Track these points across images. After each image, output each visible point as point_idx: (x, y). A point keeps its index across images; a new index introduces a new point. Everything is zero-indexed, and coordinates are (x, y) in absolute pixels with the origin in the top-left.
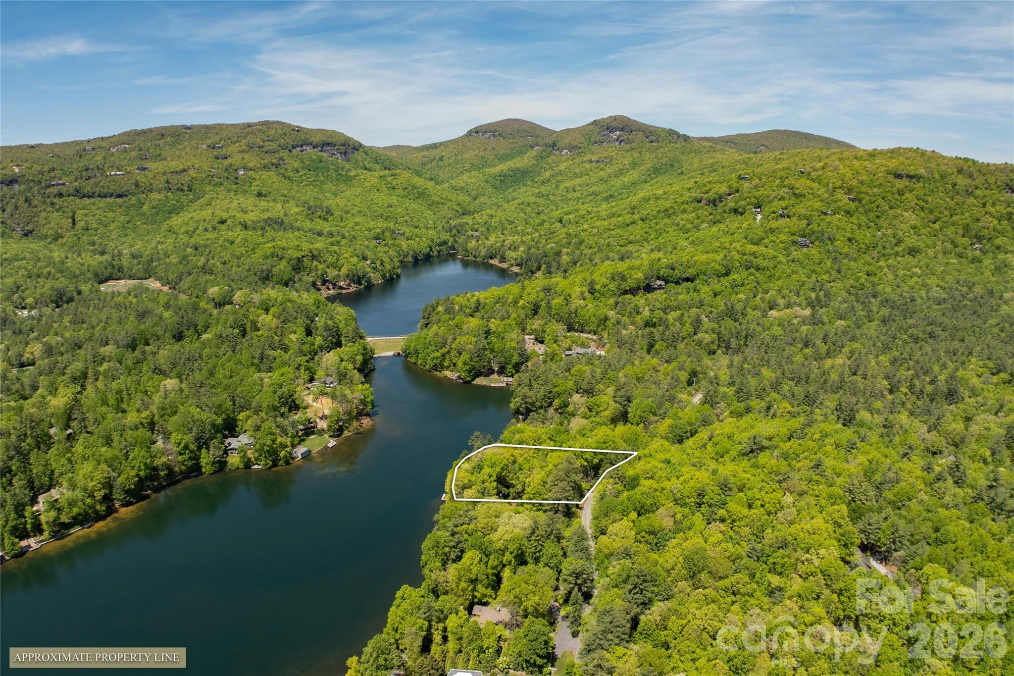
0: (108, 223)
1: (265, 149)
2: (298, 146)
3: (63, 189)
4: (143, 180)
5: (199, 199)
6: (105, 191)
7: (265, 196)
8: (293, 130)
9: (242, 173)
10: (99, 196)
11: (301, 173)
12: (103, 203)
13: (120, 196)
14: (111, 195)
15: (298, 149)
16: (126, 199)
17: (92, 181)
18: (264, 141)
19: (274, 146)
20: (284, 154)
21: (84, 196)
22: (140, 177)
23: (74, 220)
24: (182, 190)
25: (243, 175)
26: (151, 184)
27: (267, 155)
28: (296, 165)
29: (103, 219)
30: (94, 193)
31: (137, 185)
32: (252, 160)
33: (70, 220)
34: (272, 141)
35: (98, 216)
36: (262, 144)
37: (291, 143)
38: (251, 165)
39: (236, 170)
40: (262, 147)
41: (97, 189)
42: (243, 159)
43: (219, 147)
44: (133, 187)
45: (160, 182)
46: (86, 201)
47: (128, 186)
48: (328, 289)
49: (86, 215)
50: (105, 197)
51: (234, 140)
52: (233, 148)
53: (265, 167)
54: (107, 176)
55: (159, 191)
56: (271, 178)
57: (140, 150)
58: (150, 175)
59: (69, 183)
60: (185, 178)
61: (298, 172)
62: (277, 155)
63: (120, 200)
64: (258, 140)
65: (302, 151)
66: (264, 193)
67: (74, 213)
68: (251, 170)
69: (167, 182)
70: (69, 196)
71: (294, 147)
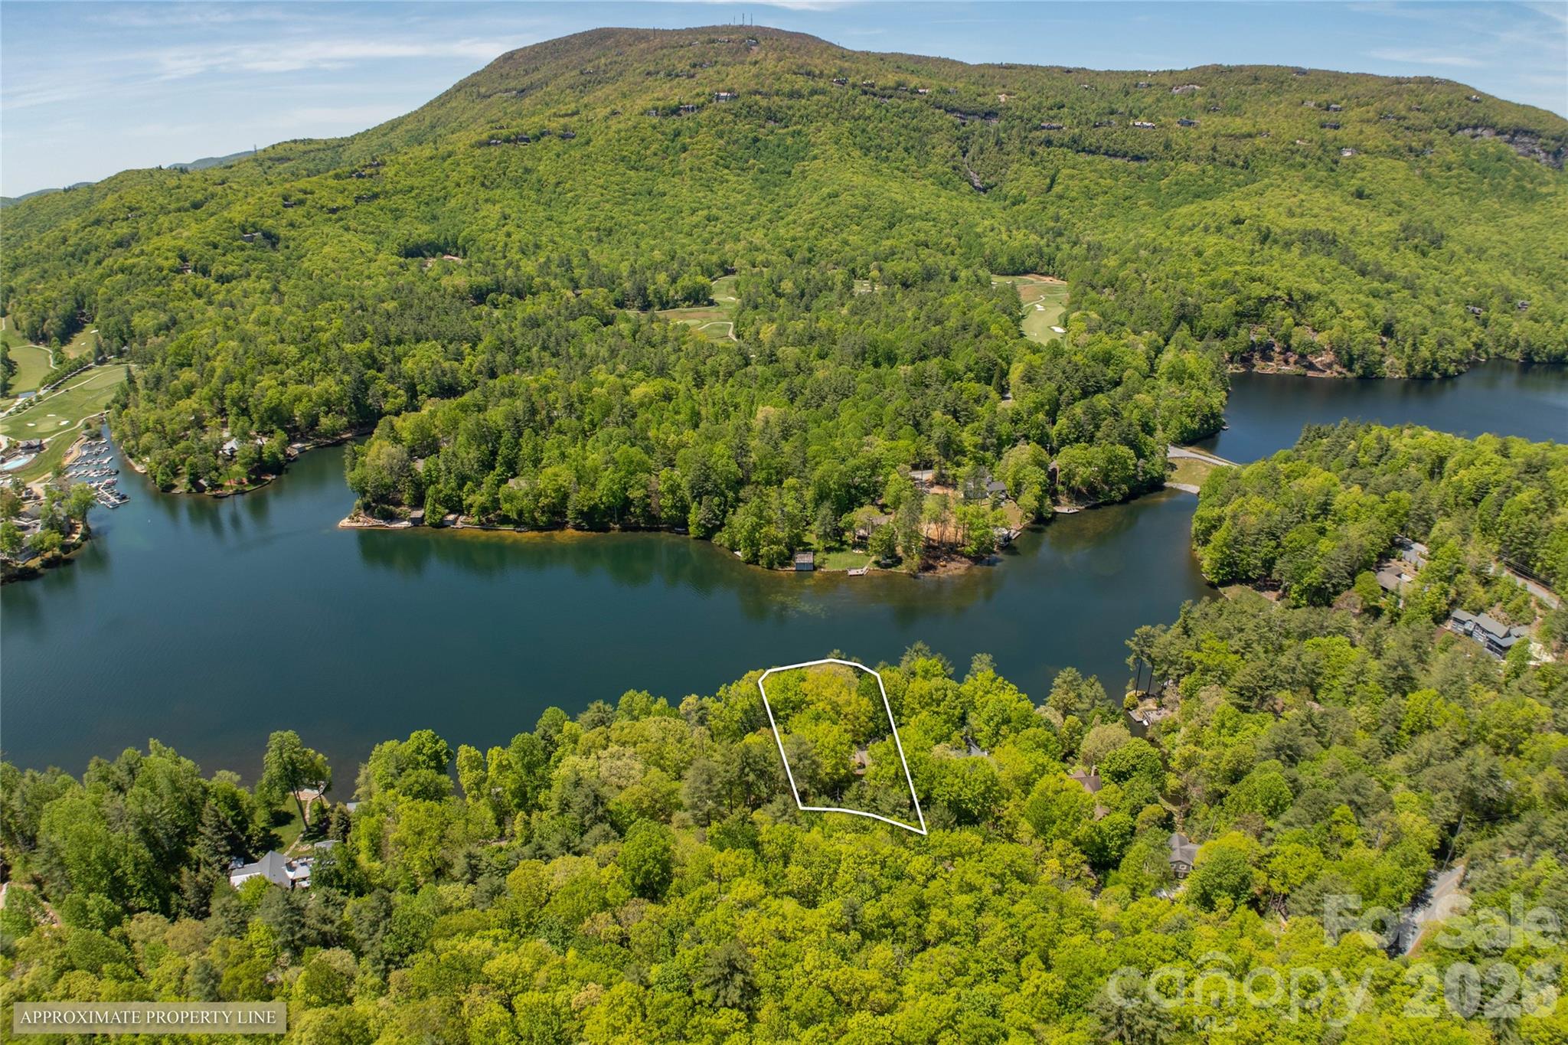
0: (1097, 194)
1: (1406, 123)
2: (1467, 127)
3: (1055, 135)
4: (1180, 141)
5: (1254, 181)
6: (1117, 147)
7: (1368, 197)
8: (1468, 98)
9: (1348, 154)
10: (1106, 153)
11: (1454, 172)
12: (1104, 163)
13: (1137, 158)
14: (1124, 156)
15: (1468, 132)
16: (1144, 164)
17: (1101, 130)
18: (1410, 109)
19: (1425, 119)
20: (1437, 136)
21: (1083, 150)
22: (1177, 135)
23: (1053, 181)
24: (1233, 165)
25: (1348, 158)
26: (1189, 148)
27: (1407, 133)
28: (1452, 157)
29: (1092, 186)
30: (1099, 148)
31: (1167, 146)
32: (1375, 136)
33: (1048, 181)
34: (1424, 111)
35: (1087, 182)
36: (1403, 113)
37: (1457, 120)
38: (1369, 144)
39: (1340, 149)
40: (1405, 118)
41: (1105, 143)
42: (1361, 132)
43: (1336, 110)
44: (1161, 148)
45: (1203, 148)
46: (1083, 158)
47: (1154, 145)
48: (1286, 362)
49: (1072, 177)
50: (1115, 155)
51: (1363, 100)
52: (1355, 114)
53: (1394, 153)
54: (1127, 126)
55: (1198, 160)
56: (1395, 173)
57: (1213, 96)
58: (1193, 133)
59: (1069, 128)
60: (1245, 148)
61: (1449, 169)
62: (1424, 136)
63: (1135, 164)
64: (1401, 106)
65: (1473, 137)
66: (1367, 192)
67: (1058, 171)
68: (1366, 152)
69: (1214, 149)
70: (1062, 145)
71: (1460, 127)
